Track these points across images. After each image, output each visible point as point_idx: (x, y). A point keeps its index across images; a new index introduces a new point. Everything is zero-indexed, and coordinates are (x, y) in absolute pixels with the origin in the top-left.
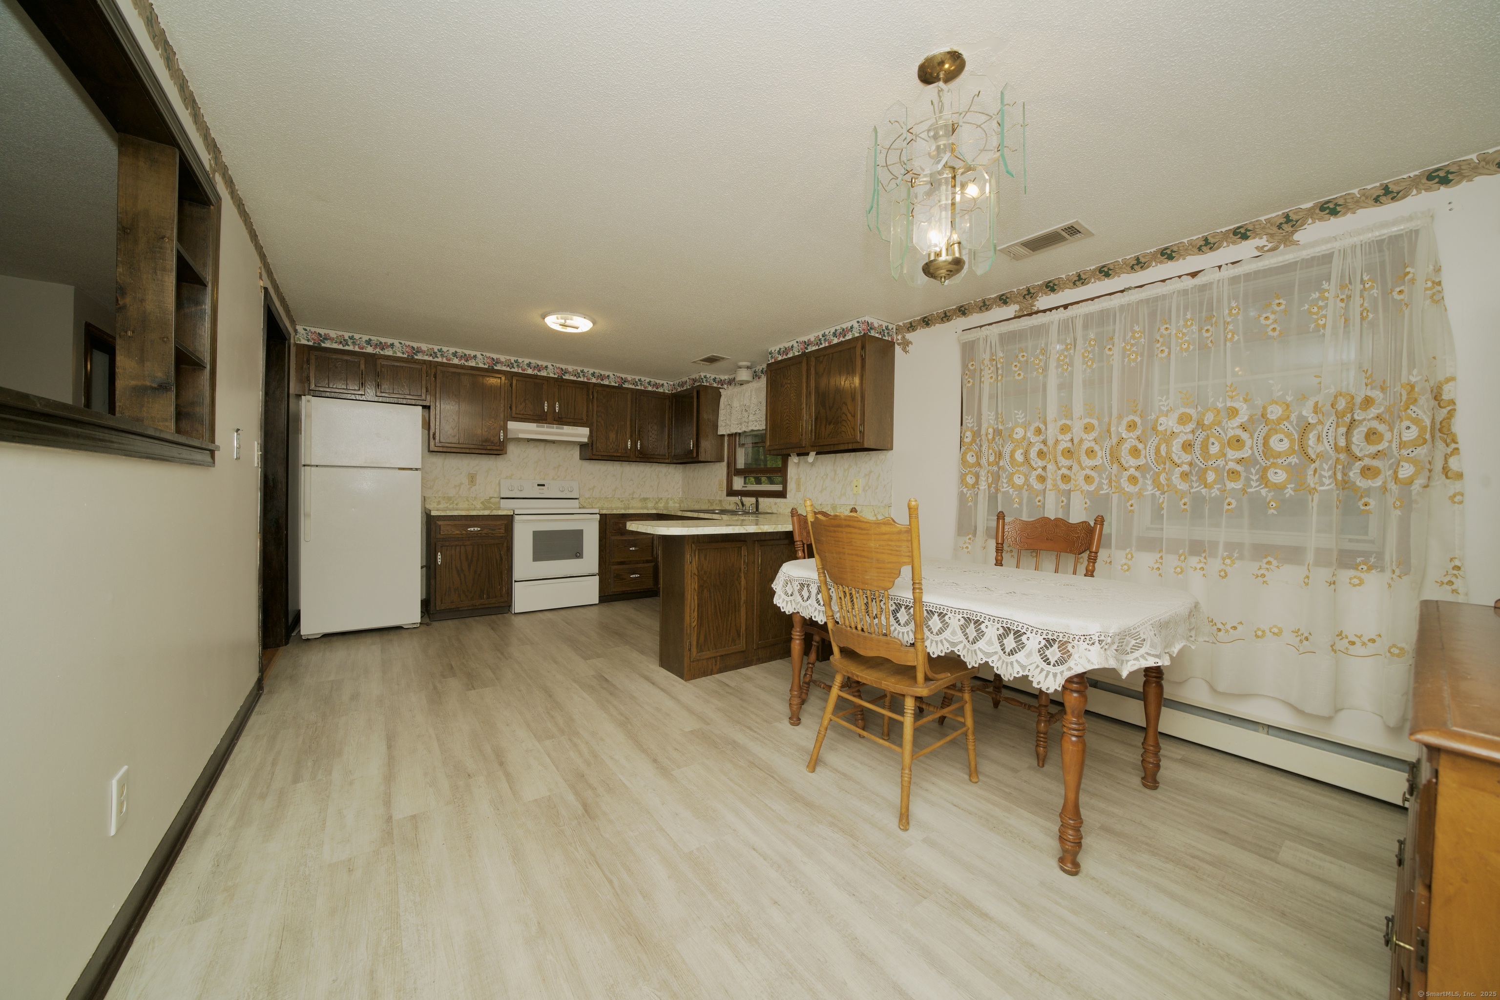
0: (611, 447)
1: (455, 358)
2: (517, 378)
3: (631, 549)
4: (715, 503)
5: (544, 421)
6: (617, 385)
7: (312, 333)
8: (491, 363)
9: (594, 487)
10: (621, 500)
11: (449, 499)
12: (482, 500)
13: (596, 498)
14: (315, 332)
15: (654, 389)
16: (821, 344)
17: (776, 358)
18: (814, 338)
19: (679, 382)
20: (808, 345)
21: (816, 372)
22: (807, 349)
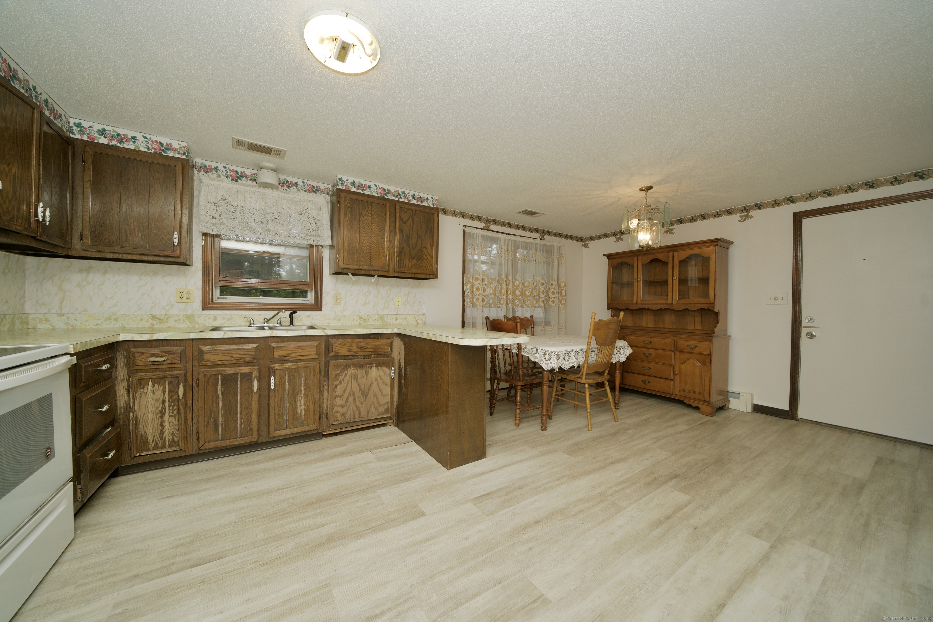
3: (104, 409)
4: (171, 320)
16: (401, 198)
17: (348, 187)
18: (394, 190)
19: (104, 130)
20: (388, 193)
21: (401, 218)
22: (387, 196)
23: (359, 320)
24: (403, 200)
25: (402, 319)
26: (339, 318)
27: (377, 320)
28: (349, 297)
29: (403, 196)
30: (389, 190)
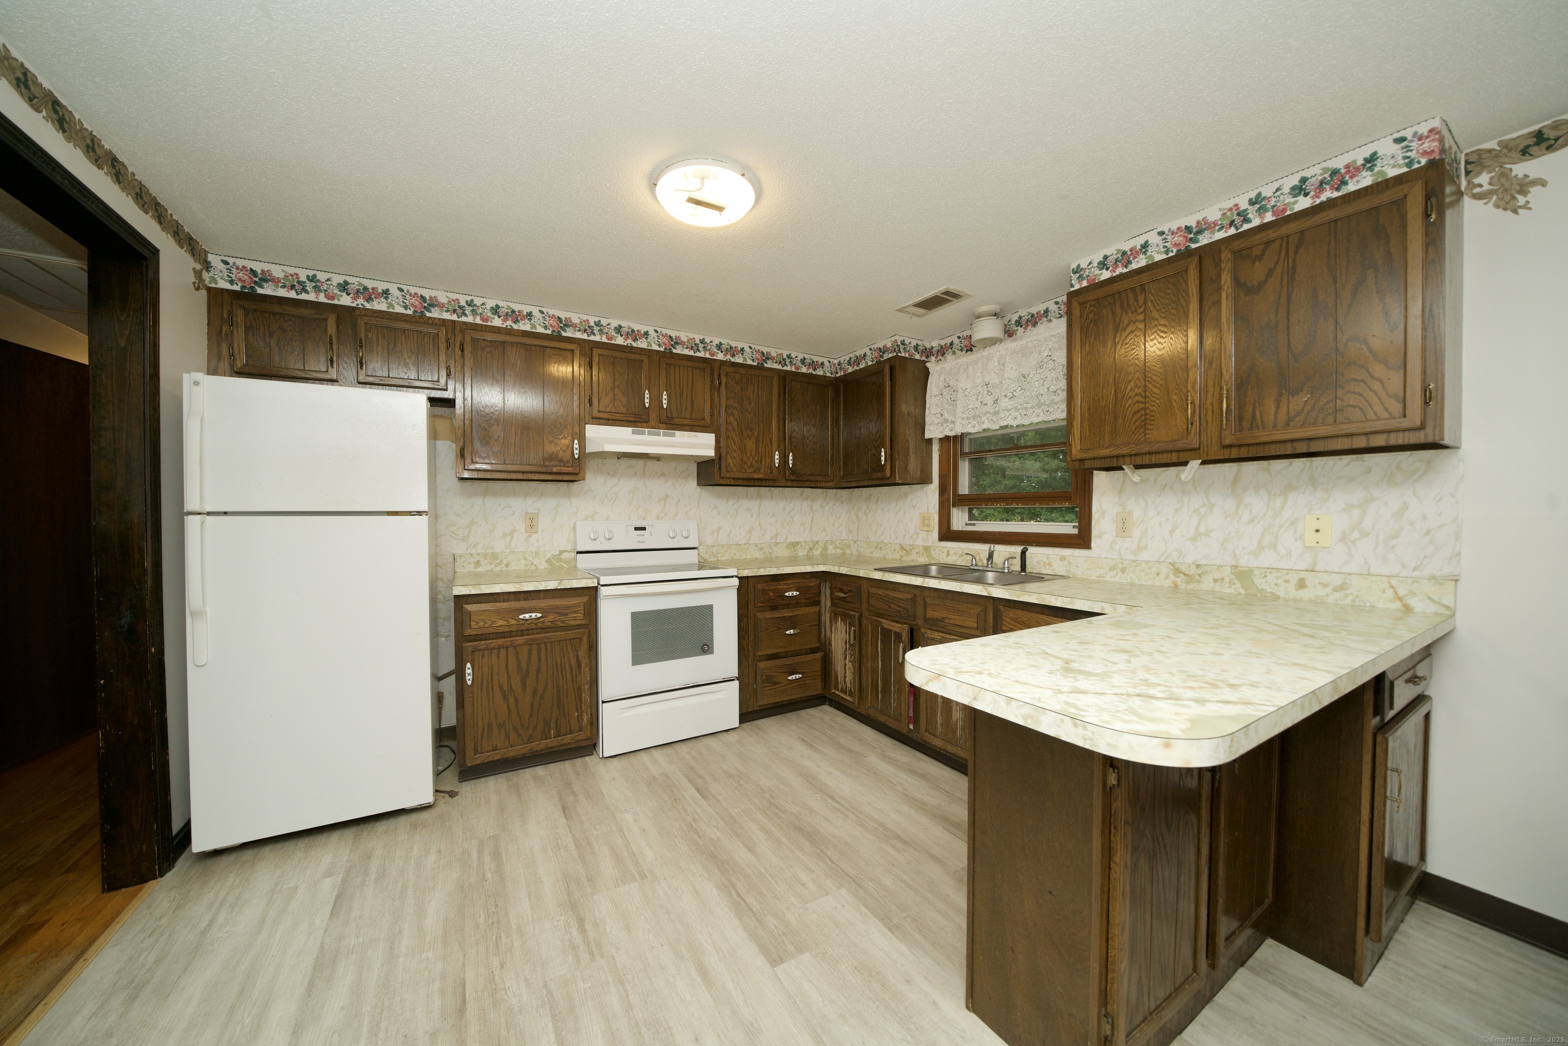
0: (749, 463)
1: (496, 317)
2: (600, 351)
3: (788, 632)
4: (914, 552)
5: (644, 424)
6: (755, 364)
7: (237, 268)
8: (556, 326)
9: (720, 528)
10: (759, 546)
11: (495, 556)
12: (549, 556)
13: (723, 546)
14: (244, 267)
15: (811, 371)
16: (1247, 220)
17: (1092, 278)
18: (1222, 212)
19: (850, 358)
20: (1200, 232)
21: (1238, 283)
22: (1197, 241)
23: (1171, 576)
24: (1256, 222)
25: (1325, 585)
26: (1124, 566)
27: (1227, 580)
28: (1152, 518)
29: (1254, 212)
30: (1203, 223)
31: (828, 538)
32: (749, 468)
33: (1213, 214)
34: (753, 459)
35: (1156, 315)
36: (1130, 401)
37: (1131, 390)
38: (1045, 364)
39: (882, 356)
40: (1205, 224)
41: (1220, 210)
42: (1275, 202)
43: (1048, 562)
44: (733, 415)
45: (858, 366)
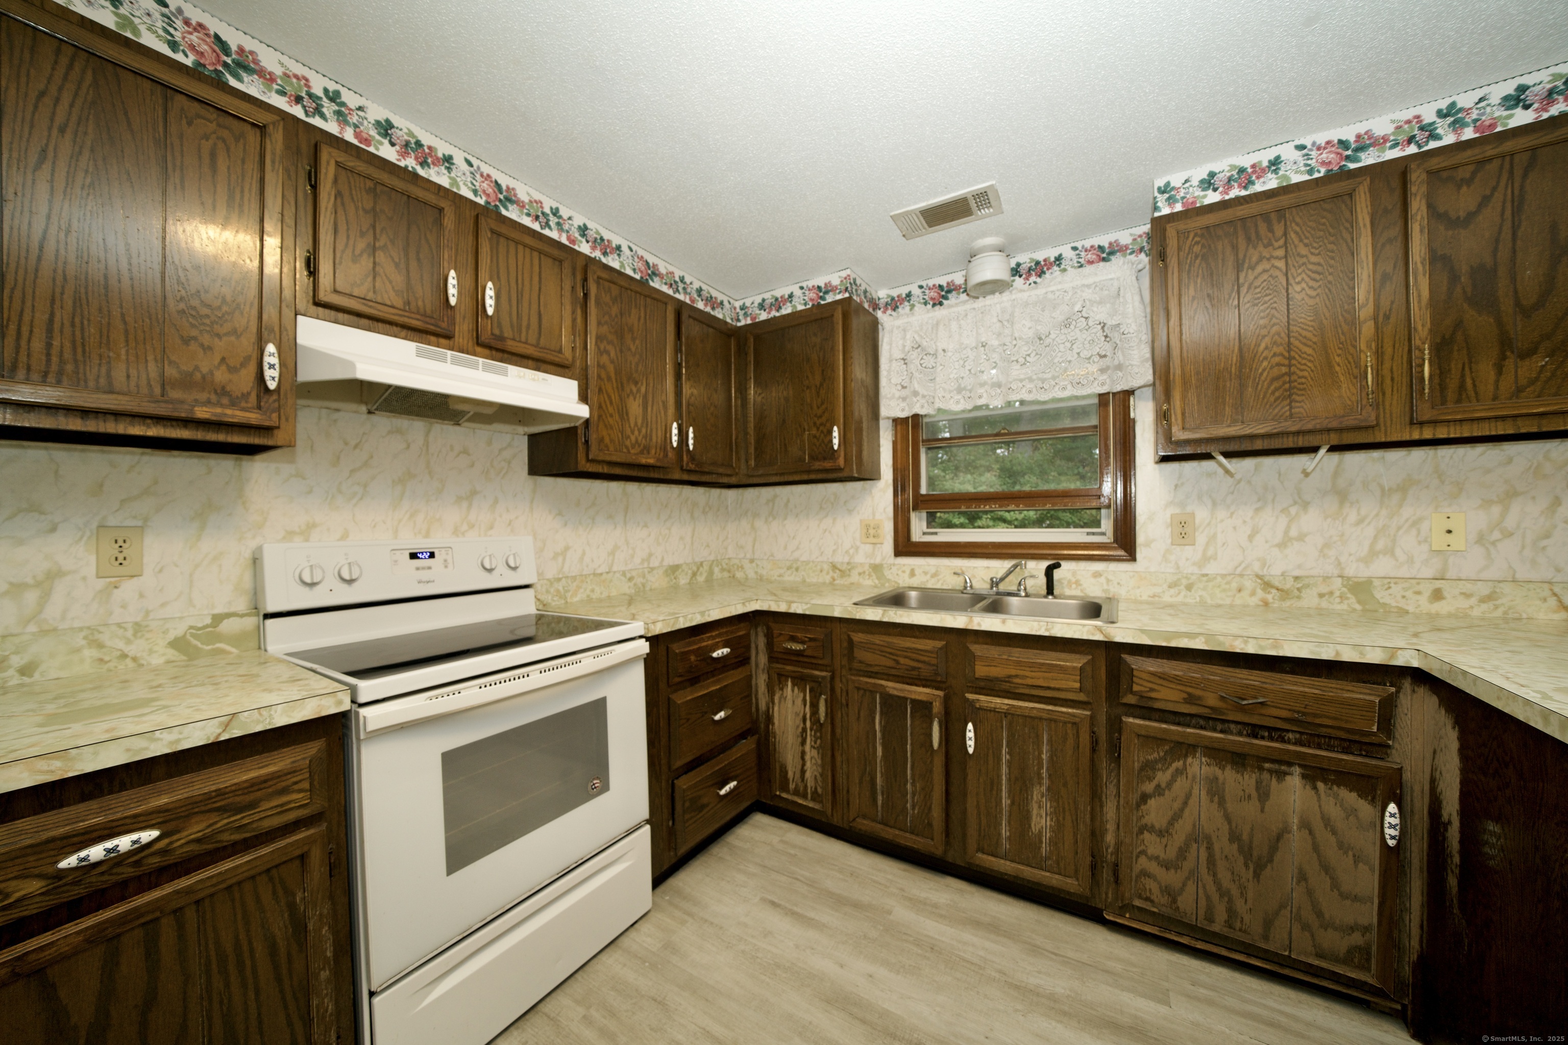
0: (633, 438)
3: (717, 717)
4: (855, 573)
5: (442, 341)
6: (639, 278)
9: (567, 548)
10: (628, 575)
12: (178, 629)
13: (574, 578)
15: (708, 309)
16: (1434, 136)
17: (1190, 201)
18: (1395, 125)
19: (764, 300)
20: (1361, 148)
21: (1433, 211)
22: (1357, 160)
23: (1259, 591)
24: (1449, 139)
25: (1467, 596)
26: (1190, 581)
27: (1337, 593)
28: (1222, 521)
29: (1446, 126)
30: (1366, 137)
31: (712, 558)
32: (633, 447)
33: (1382, 126)
34: (640, 431)
35: (1303, 251)
36: (1265, 364)
37: (1266, 348)
38: (1074, 323)
39: (822, 298)
40: (1369, 138)
41: (1393, 121)
42: (1478, 114)
43: (1074, 580)
44: (608, 353)
45: (778, 311)
